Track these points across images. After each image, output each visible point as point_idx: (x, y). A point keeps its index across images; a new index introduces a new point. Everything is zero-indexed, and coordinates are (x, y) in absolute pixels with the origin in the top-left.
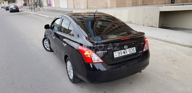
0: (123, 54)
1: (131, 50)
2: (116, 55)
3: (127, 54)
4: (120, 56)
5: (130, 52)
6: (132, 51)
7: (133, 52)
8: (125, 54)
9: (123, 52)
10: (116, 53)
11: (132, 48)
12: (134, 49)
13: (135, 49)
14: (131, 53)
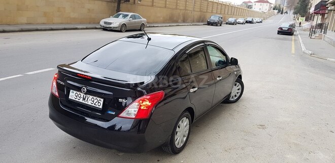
0: (82, 99)
1: (95, 101)
2: (73, 95)
3: (87, 103)
4: (77, 100)
5: (92, 102)
6: (97, 104)
7: (97, 106)
8: (83, 102)
9: (82, 96)
10: (73, 92)
11: (99, 99)
12: (100, 101)
13: (102, 103)
14: (93, 105)
